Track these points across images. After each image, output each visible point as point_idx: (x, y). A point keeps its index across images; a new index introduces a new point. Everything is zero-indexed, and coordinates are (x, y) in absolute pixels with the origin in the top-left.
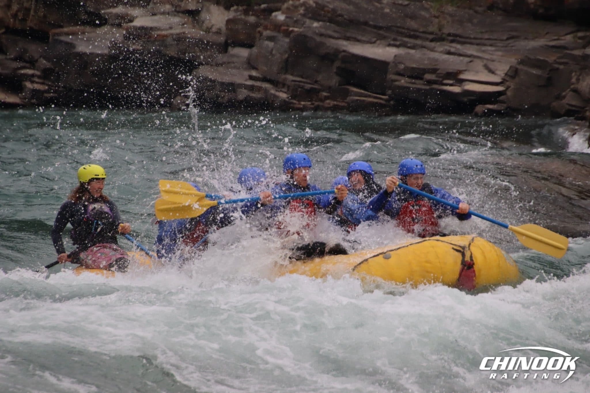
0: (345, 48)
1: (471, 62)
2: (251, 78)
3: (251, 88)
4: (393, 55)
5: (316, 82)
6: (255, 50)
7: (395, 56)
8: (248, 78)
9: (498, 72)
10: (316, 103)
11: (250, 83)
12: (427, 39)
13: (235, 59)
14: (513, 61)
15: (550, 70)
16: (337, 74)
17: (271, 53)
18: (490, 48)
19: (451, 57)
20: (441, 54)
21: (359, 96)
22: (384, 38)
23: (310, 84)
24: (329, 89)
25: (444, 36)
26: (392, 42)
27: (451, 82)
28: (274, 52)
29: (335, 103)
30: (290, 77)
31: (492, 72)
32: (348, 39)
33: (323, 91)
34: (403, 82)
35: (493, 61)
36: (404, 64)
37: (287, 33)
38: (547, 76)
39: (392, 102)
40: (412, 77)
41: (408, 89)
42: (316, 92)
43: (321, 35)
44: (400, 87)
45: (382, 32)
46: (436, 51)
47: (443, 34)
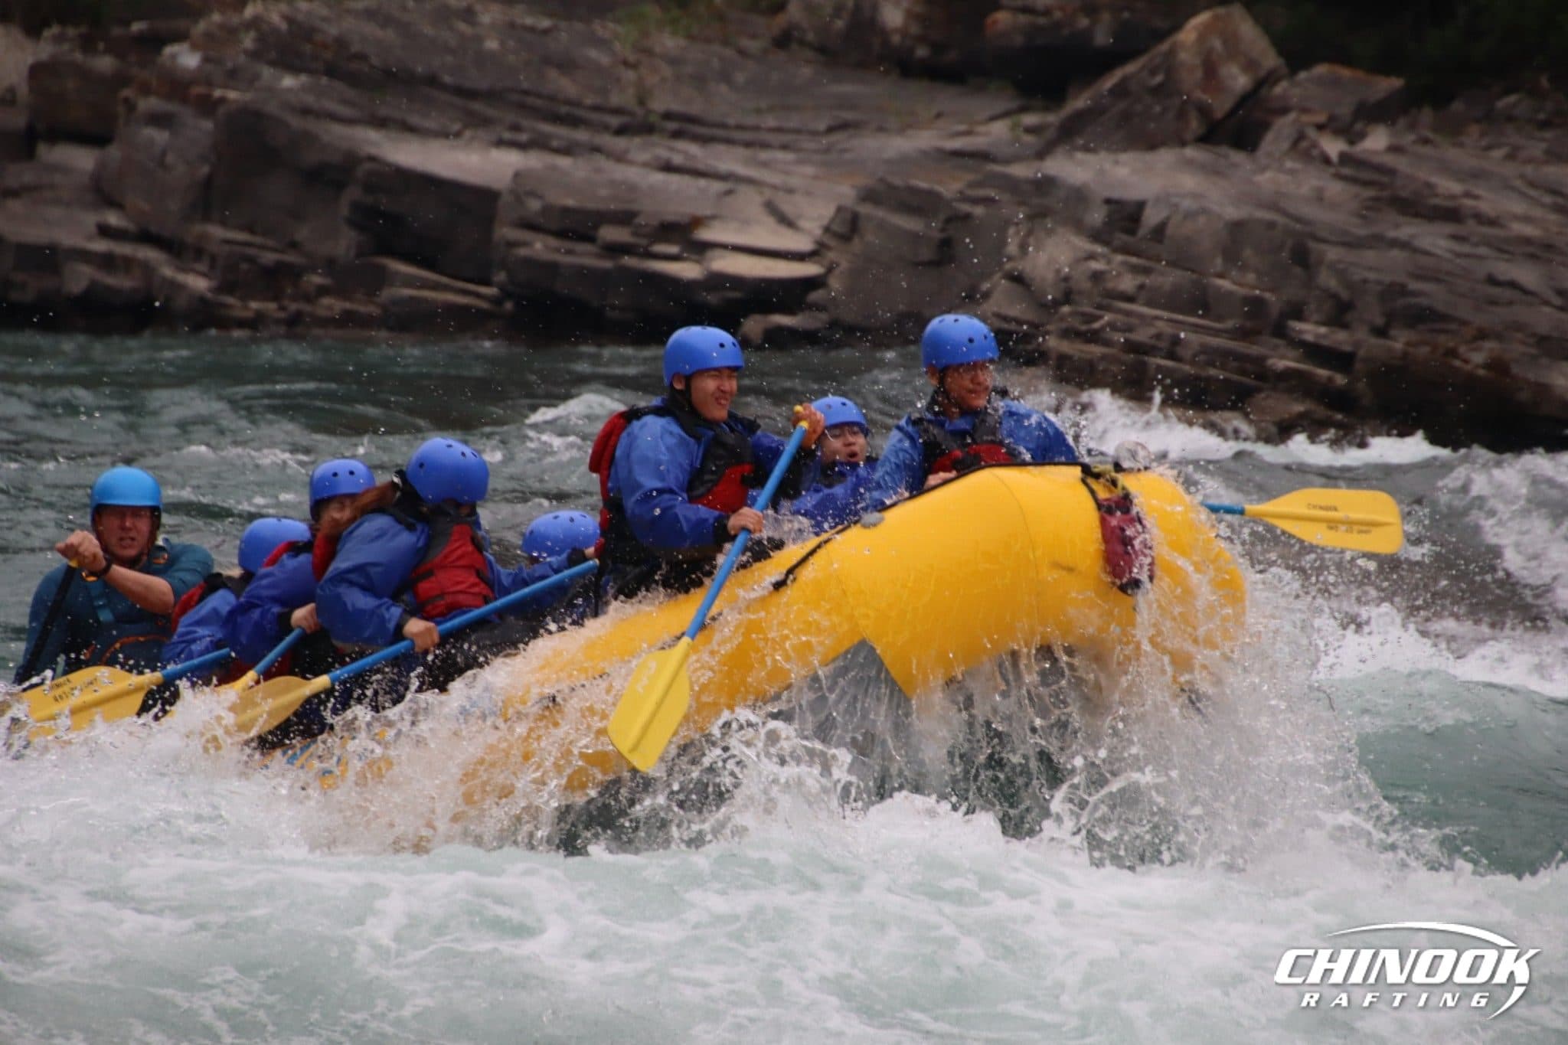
0: (373, 151)
1: (729, 192)
2: (105, 231)
3: (107, 262)
4: (509, 174)
5: (293, 245)
6: (114, 152)
7: (517, 175)
8: (94, 230)
9: (804, 224)
10: (293, 307)
11: (101, 246)
12: (606, 128)
13: (56, 178)
14: (846, 192)
15: (949, 220)
16: (353, 223)
17: (162, 163)
18: (780, 155)
19: (675, 180)
20: (645, 171)
21: (416, 287)
22: (485, 122)
23: (273, 250)
24: (330, 265)
25: (653, 119)
26: (507, 135)
27: (674, 249)
28: (170, 158)
29: (348, 305)
30: (217, 232)
31: (786, 221)
32: (381, 123)
33: (313, 269)
34: (540, 247)
35: (790, 191)
36: (540, 197)
37: (207, 106)
38: (938, 235)
39: (509, 306)
40: (562, 234)
41: (552, 268)
42: (293, 273)
43: (306, 111)
44: (530, 263)
45: (477, 106)
46: (631, 163)
47: (649, 112)
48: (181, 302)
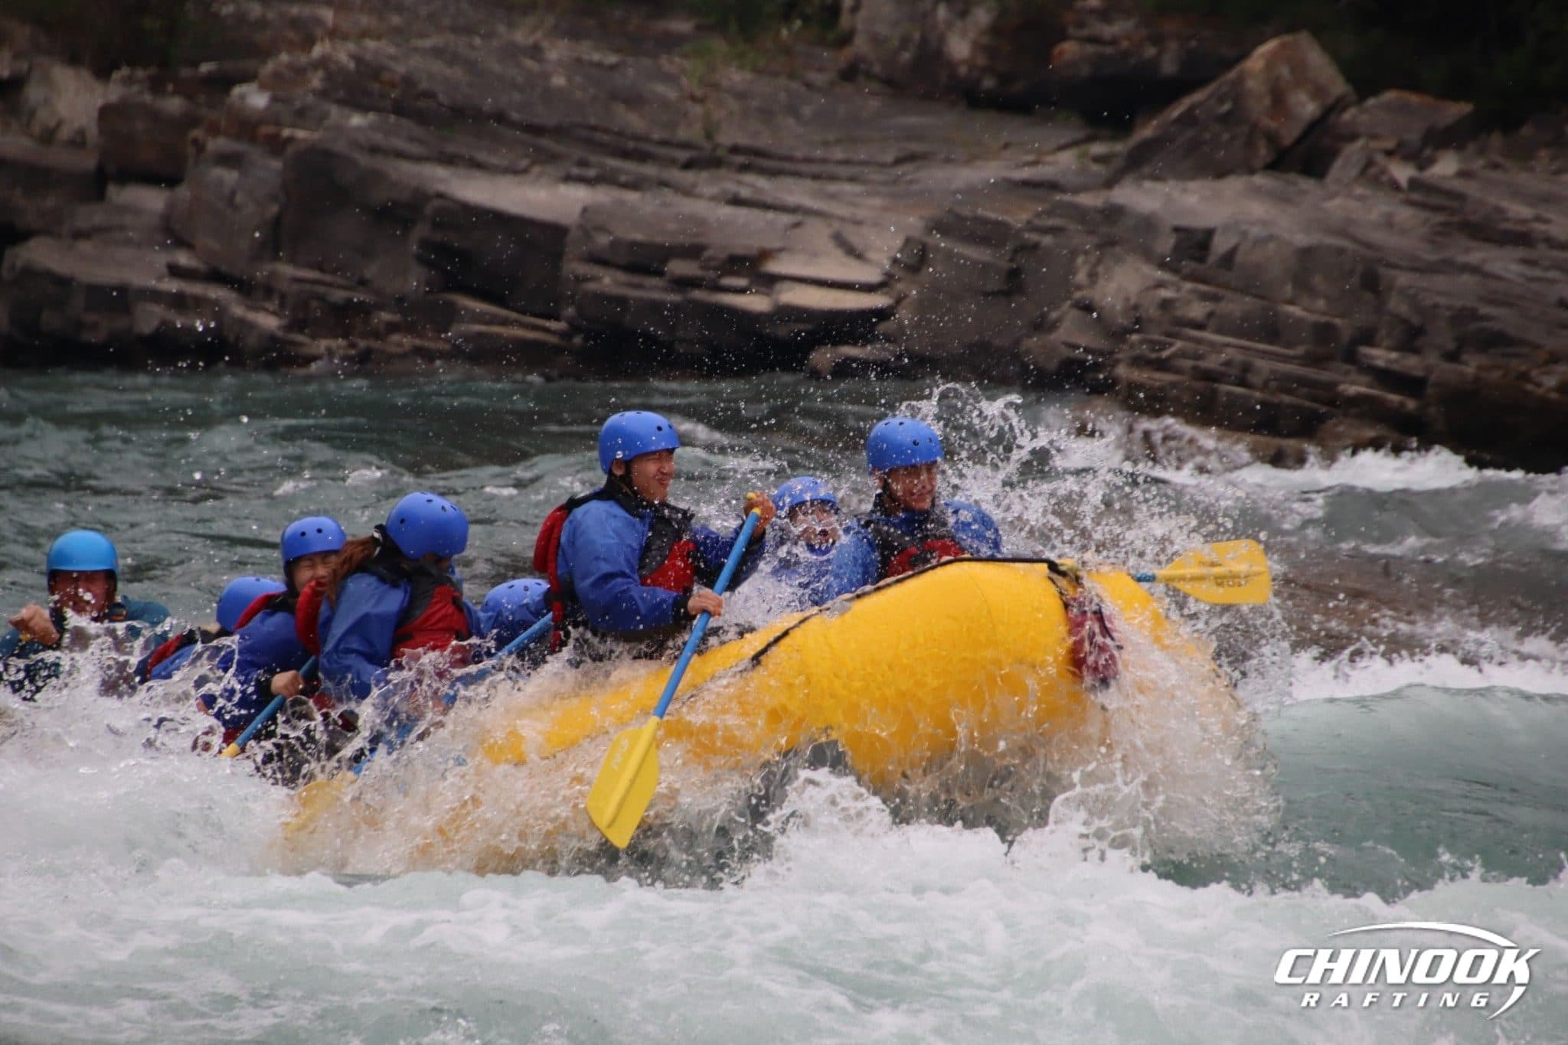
0: (441, 188)
1: (797, 225)
2: (175, 271)
3: (179, 302)
4: (577, 209)
5: (363, 283)
6: (183, 192)
7: (585, 210)
8: (165, 270)
9: (872, 255)
10: (362, 344)
11: (172, 286)
12: (672, 162)
13: (128, 219)
14: (913, 222)
15: (1015, 251)
16: (421, 259)
17: (230, 200)
18: (848, 187)
19: (742, 214)
20: (712, 204)
21: (487, 323)
22: (553, 158)
23: (340, 287)
24: (400, 302)
25: (720, 153)
26: (575, 171)
27: (742, 282)
28: (239, 198)
29: (418, 342)
30: (287, 270)
31: (854, 252)
32: (449, 160)
33: (380, 307)
34: (608, 281)
35: (858, 223)
36: (610, 233)
37: (276, 145)
38: (1005, 264)
39: (578, 340)
40: (632, 268)
41: (622, 301)
42: (364, 309)
43: (374, 150)
44: (600, 297)
45: (545, 142)
46: (699, 196)
47: (716, 146)
48: (251, 341)
